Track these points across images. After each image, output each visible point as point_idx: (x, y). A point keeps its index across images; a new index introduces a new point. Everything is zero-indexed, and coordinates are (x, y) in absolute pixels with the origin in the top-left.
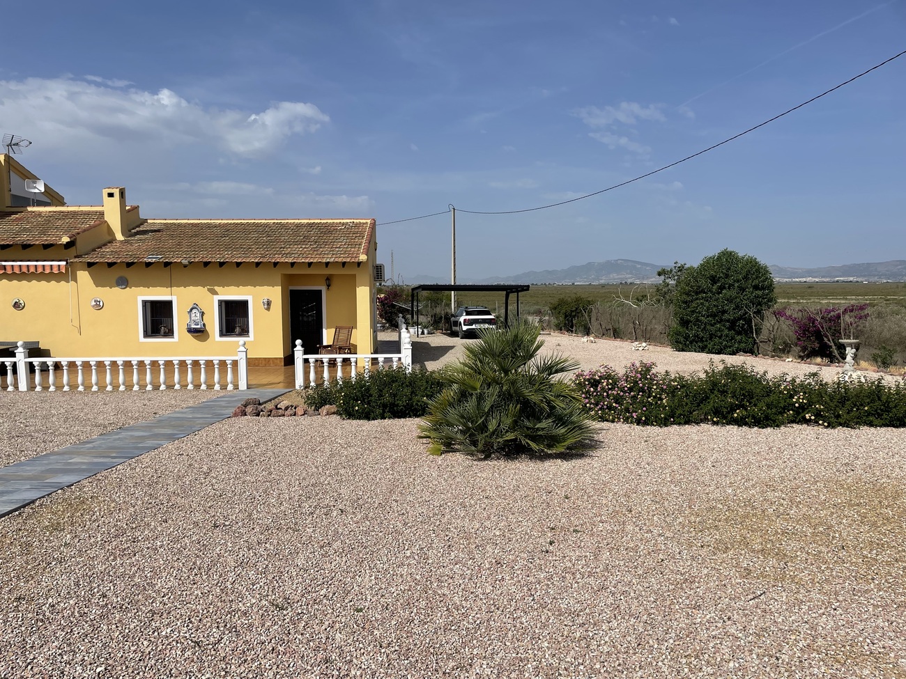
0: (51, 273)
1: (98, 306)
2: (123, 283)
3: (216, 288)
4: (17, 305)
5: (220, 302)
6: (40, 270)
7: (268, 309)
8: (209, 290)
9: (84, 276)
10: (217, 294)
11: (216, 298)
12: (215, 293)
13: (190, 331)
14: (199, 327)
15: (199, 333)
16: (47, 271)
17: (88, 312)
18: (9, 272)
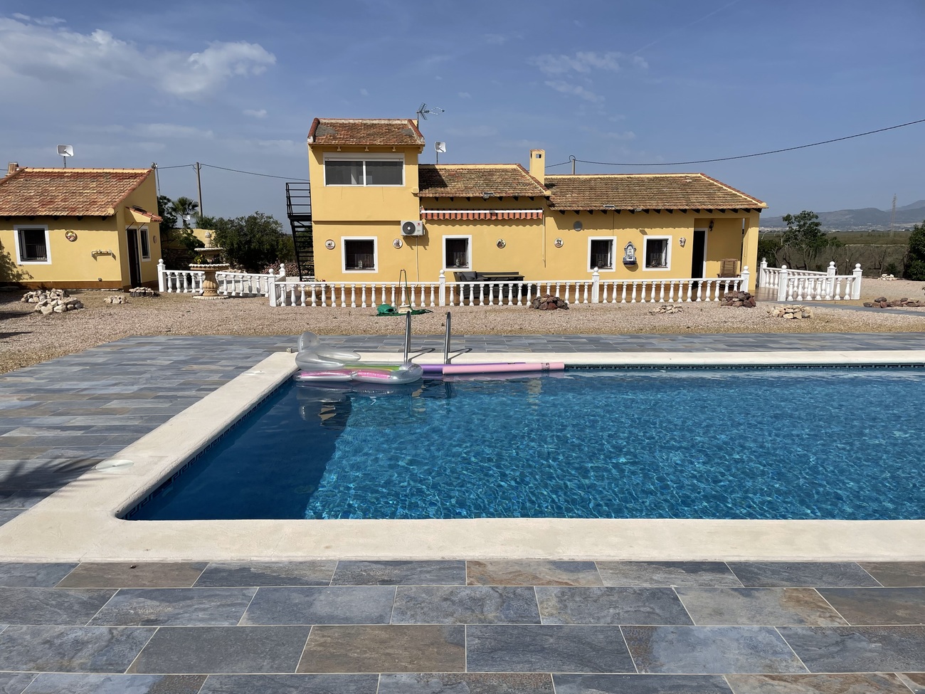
0: (532, 219)
1: (559, 245)
2: (578, 226)
3: (646, 230)
4: (500, 245)
5: (649, 241)
6: (523, 217)
7: (683, 246)
8: (640, 231)
9: (550, 221)
10: (646, 234)
11: (646, 238)
12: (644, 233)
13: (626, 263)
14: (632, 260)
15: (631, 265)
16: (529, 217)
17: (552, 249)
18: (500, 218)
